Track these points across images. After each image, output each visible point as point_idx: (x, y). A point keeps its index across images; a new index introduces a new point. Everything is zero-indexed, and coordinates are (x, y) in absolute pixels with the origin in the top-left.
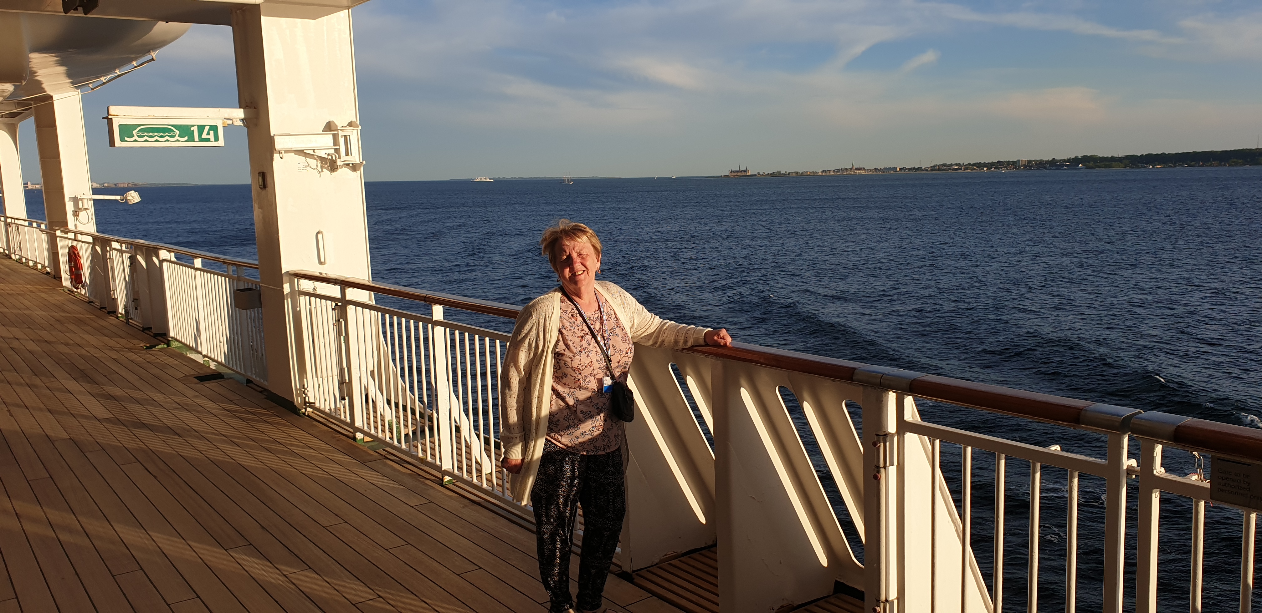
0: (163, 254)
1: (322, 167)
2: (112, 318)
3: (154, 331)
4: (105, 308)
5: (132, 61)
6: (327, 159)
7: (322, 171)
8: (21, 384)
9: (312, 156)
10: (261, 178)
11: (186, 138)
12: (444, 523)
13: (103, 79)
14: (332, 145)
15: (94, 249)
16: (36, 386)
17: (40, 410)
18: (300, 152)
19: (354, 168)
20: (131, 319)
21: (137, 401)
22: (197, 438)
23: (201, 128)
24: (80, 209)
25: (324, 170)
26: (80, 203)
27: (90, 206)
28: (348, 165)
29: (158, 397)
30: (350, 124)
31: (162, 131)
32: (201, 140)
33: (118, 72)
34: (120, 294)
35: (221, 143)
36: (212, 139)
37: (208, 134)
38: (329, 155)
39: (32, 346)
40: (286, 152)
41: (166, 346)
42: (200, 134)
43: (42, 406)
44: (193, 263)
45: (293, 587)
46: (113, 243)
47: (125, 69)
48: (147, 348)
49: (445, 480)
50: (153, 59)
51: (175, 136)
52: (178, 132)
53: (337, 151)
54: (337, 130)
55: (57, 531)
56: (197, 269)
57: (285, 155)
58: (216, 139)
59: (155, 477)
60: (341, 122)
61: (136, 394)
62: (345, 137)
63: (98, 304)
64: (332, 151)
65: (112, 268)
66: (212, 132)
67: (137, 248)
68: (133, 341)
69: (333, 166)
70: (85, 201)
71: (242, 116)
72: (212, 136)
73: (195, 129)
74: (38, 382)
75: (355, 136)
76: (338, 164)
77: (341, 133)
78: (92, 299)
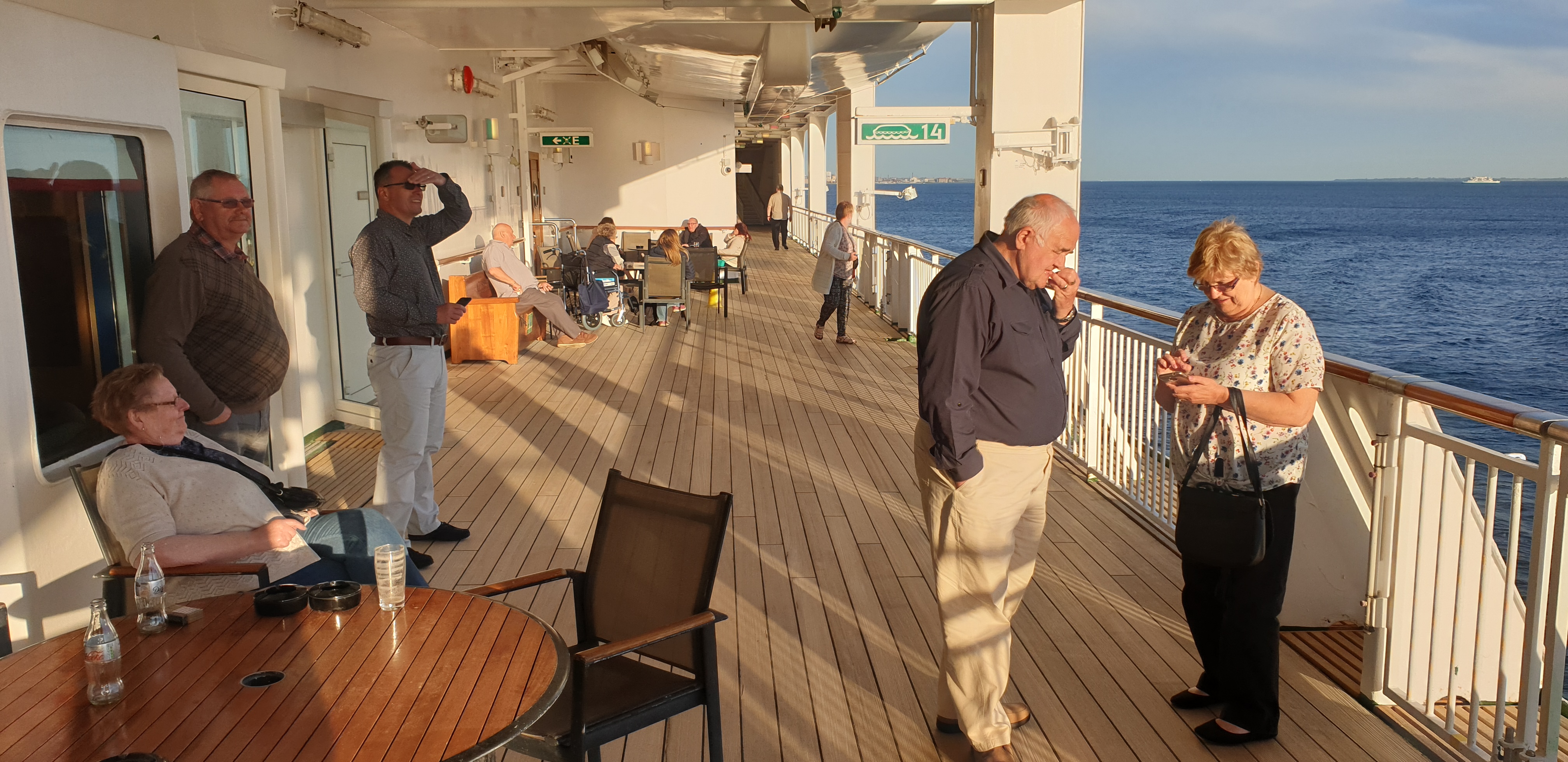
0: (912, 250)
1: (1039, 166)
2: (871, 313)
3: (900, 326)
4: (868, 303)
5: (908, 55)
6: (1043, 156)
7: (1039, 169)
8: (781, 358)
9: (1029, 154)
10: (981, 175)
11: (917, 136)
12: (1067, 508)
13: (887, 73)
14: (1050, 141)
15: (865, 244)
16: (791, 361)
17: (788, 378)
18: (1018, 150)
19: (1071, 165)
20: (885, 313)
21: (861, 382)
22: (896, 415)
23: (931, 126)
24: (863, 204)
25: (1041, 167)
26: (864, 198)
27: (871, 201)
28: (1064, 162)
29: (879, 380)
30: (1073, 121)
31: (897, 129)
32: (930, 137)
33: (898, 66)
34: (879, 289)
35: (947, 141)
36: (940, 137)
37: (937, 132)
38: (1045, 152)
39: (799, 329)
40: (1004, 149)
41: (905, 340)
42: (930, 131)
43: (791, 376)
44: (931, 260)
45: (917, 524)
46: (878, 238)
47: (904, 62)
48: (889, 340)
49: (1090, 478)
50: (923, 54)
51: (907, 134)
52: (910, 130)
53: (1054, 148)
54: (1056, 127)
55: (770, 460)
56: (933, 265)
57: (1002, 153)
58: (943, 137)
59: (851, 437)
60: (1061, 119)
61: (863, 376)
62: (1064, 134)
63: (863, 299)
64: (1050, 149)
65: (876, 263)
66: (940, 130)
67: (894, 242)
68: (879, 333)
69: (1049, 165)
70: (868, 196)
71: (970, 114)
72: (939, 134)
73: (925, 127)
74: (794, 357)
75: (1075, 134)
76: (1053, 161)
77: (1059, 130)
78: (861, 294)
